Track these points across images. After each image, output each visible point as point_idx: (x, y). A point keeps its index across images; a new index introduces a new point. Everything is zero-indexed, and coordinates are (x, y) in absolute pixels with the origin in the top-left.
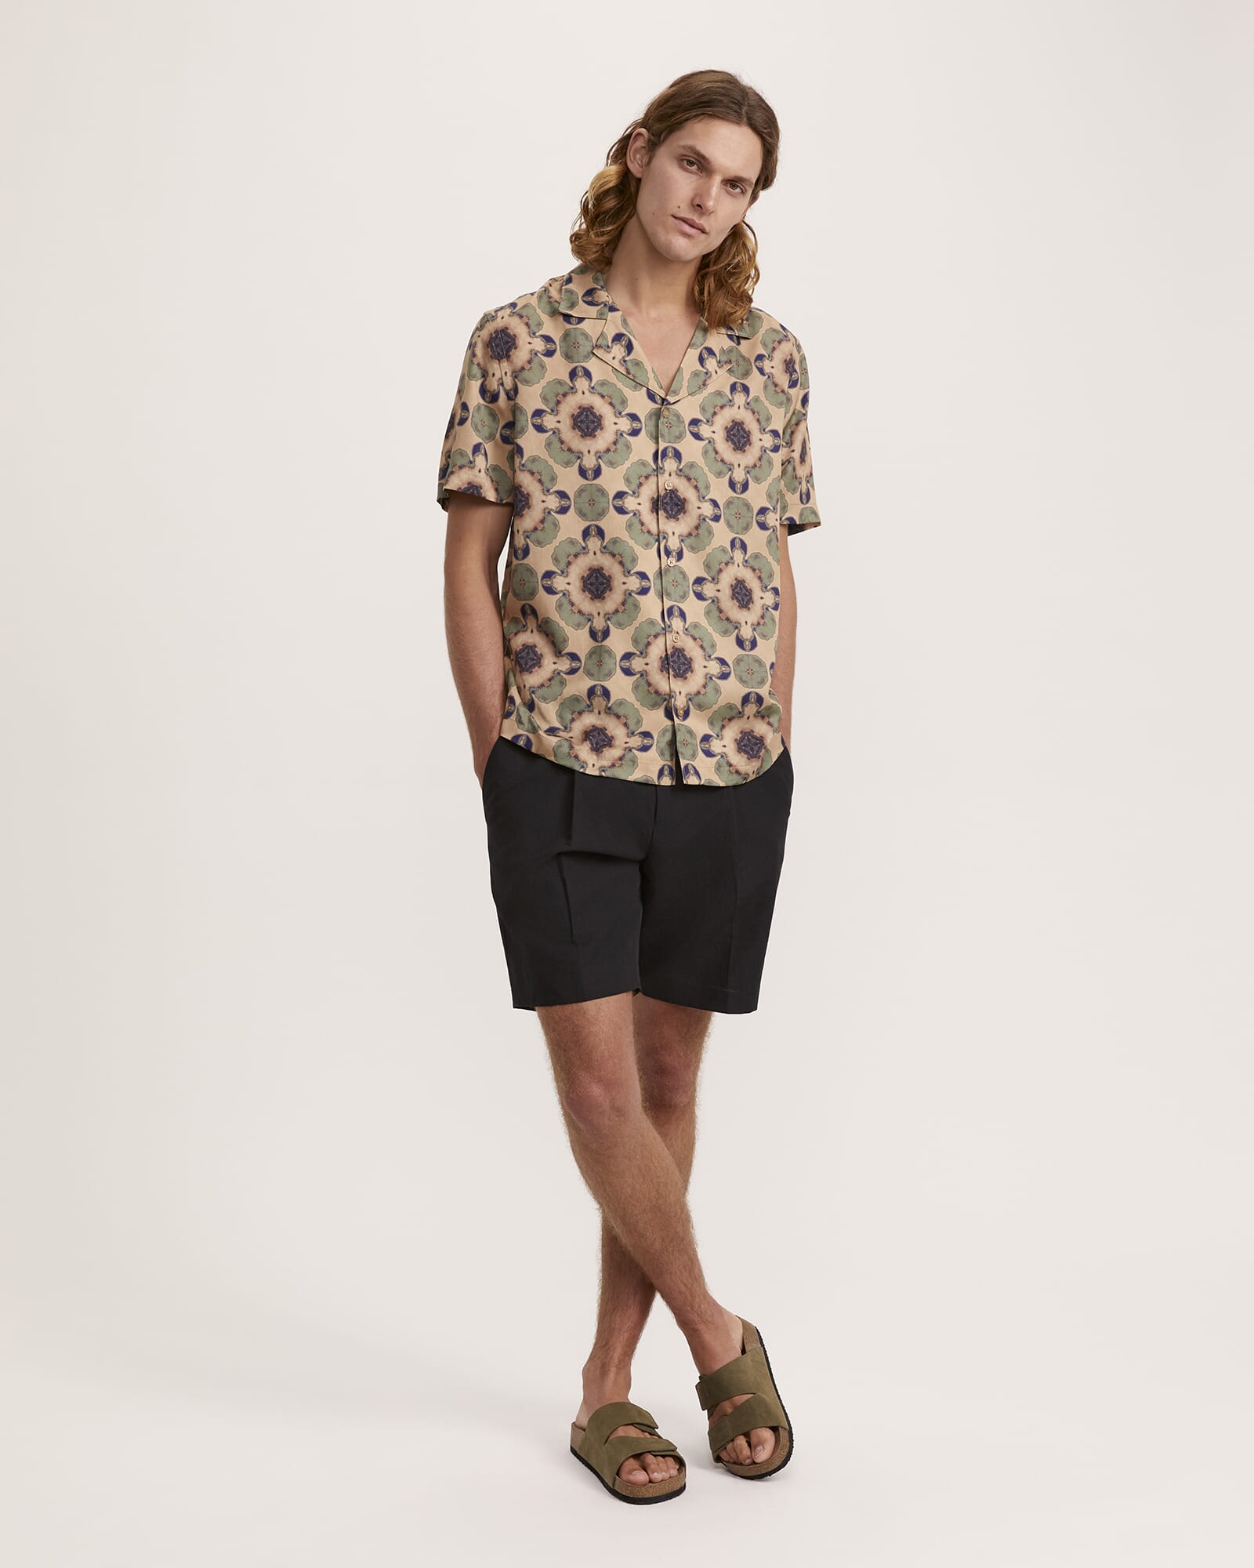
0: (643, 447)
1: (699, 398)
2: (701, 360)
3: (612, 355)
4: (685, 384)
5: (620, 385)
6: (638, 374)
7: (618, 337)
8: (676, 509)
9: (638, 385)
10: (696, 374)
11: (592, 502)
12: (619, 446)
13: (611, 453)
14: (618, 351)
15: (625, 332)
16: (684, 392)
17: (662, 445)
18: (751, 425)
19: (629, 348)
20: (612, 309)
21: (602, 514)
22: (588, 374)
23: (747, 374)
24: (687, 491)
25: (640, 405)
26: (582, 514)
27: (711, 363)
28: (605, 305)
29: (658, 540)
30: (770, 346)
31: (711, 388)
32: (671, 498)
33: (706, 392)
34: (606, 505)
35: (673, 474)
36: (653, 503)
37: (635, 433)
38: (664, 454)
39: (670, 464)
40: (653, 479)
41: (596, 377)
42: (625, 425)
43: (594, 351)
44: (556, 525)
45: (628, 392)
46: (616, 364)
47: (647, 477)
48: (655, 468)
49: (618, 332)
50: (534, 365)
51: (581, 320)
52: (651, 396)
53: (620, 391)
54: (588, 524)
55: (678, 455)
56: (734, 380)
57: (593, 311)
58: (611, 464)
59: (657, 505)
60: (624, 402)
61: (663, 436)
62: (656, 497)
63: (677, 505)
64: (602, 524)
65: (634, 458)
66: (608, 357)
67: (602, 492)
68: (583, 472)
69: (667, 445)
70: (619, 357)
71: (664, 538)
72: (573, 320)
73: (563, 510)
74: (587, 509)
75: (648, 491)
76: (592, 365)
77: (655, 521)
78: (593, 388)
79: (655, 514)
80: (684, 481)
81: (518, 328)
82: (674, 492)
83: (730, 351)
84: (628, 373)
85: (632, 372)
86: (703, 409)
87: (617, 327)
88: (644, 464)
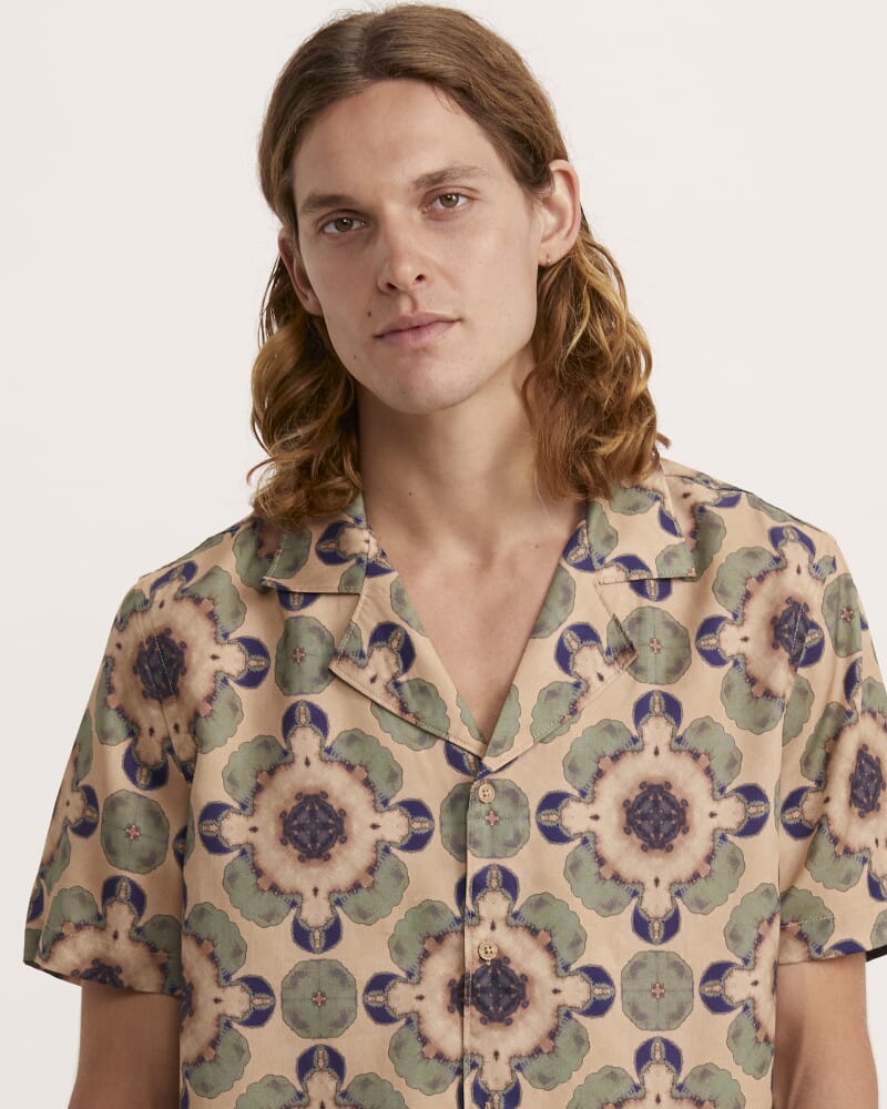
0: (433, 873)
1: (562, 745)
2: (563, 657)
3: (370, 673)
4: (526, 719)
5: (386, 740)
6: (427, 713)
7: (384, 633)
8: (506, 1000)
9: (429, 736)
10: (551, 693)
11: (320, 999)
12: (380, 876)
13: (363, 894)
14: (382, 663)
15: (397, 620)
16: (523, 740)
17: (475, 865)
18: (691, 784)
19: (407, 654)
20: (374, 570)
21: (341, 1023)
22: (319, 720)
23: (678, 669)
24: (529, 959)
25: (429, 777)
26: (298, 1024)
27: (589, 661)
28: (360, 561)
29: (460, 1072)
30: (737, 591)
31: (591, 714)
32: (494, 977)
33: (577, 729)
34: (347, 1004)
35: (500, 926)
36: (453, 992)
37: (416, 842)
38: (480, 884)
39: (493, 905)
40: (453, 940)
41: (336, 727)
42: (395, 826)
43: (334, 667)
44: (241, 1050)
45: (404, 754)
46: (377, 693)
47: (440, 939)
48: (458, 914)
49: (382, 620)
50: (220, 705)
51: (310, 597)
52: (454, 757)
53: (388, 753)
54: (309, 1044)
55: (510, 883)
56: (643, 689)
57: (333, 576)
58: (363, 916)
59: (460, 994)
60: (395, 776)
61: (476, 844)
62: (458, 978)
63: (508, 991)
64: (340, 1044)
65: (412, 898)
66: (360, 679)
67: (340, 975)
68: (301, 936)
69: (485, 863)
70: (385, 676)
71: (474, 1065)
72: (295, 602)
73: (258, 1018)
74: (308, 1011)
75: (441, 968)
76: (327, 699)
77: (457, 1029)
78: (329, 751)
79: (457, 1014)
80: (523, 937)
81: (190, 626)
82: (501, 962)
83: (638, 619)
84: (404, 708)
85: (413, 706)
86: (572, 768)
87: (380, 609)
88: (431, 909)
